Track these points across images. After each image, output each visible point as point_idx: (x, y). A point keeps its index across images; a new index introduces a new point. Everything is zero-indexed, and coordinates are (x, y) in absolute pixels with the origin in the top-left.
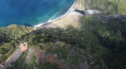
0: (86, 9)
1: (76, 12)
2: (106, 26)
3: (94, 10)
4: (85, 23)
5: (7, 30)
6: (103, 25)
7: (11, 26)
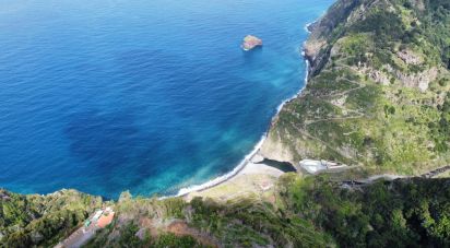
0: (298, 158)
1: (264, 166)
2: (358, 201)
3: (324, 162)
4: (295, 196)
5: (48, 205)
6: (349, 197)
7: (62, 194)
